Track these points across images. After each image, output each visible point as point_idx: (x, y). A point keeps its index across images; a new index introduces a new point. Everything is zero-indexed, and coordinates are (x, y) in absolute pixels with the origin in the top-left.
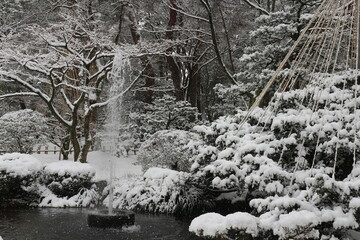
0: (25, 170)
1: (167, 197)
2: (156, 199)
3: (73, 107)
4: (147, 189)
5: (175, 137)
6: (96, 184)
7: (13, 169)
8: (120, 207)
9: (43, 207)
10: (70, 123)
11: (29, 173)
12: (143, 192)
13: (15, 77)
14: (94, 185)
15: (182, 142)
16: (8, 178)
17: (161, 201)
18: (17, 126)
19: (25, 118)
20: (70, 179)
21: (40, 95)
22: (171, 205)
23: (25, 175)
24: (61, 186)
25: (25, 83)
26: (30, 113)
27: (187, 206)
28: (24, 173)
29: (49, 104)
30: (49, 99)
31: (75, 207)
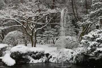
0: (25, 51)
1: (72, 59)
2: (69, 59)
3: (32, 30)
4: (64, 56)
5: (68, 38)
6: (46, 54)
7: (21, 51)
8: (56, 62)
9: (31, 63)
10: (31, 35)
11: (26, 52)
12: (63, 57)
13: (16, 20)
14: (45, 55)
15: (71, 40)
16: (19, 54)
17: (70, 60)
18: (14, 36)
19: (16, 33)
20: (38, 53)
21: (23, 26)
22: (74, 61)
23: (25, 53)
24: (35, 56)
25: (18, 22)
26: (17, 32)
27: (80, 61)
28: (25, 52)
29: (25, 29)
30: (25, 27)
31: (41, 63)
